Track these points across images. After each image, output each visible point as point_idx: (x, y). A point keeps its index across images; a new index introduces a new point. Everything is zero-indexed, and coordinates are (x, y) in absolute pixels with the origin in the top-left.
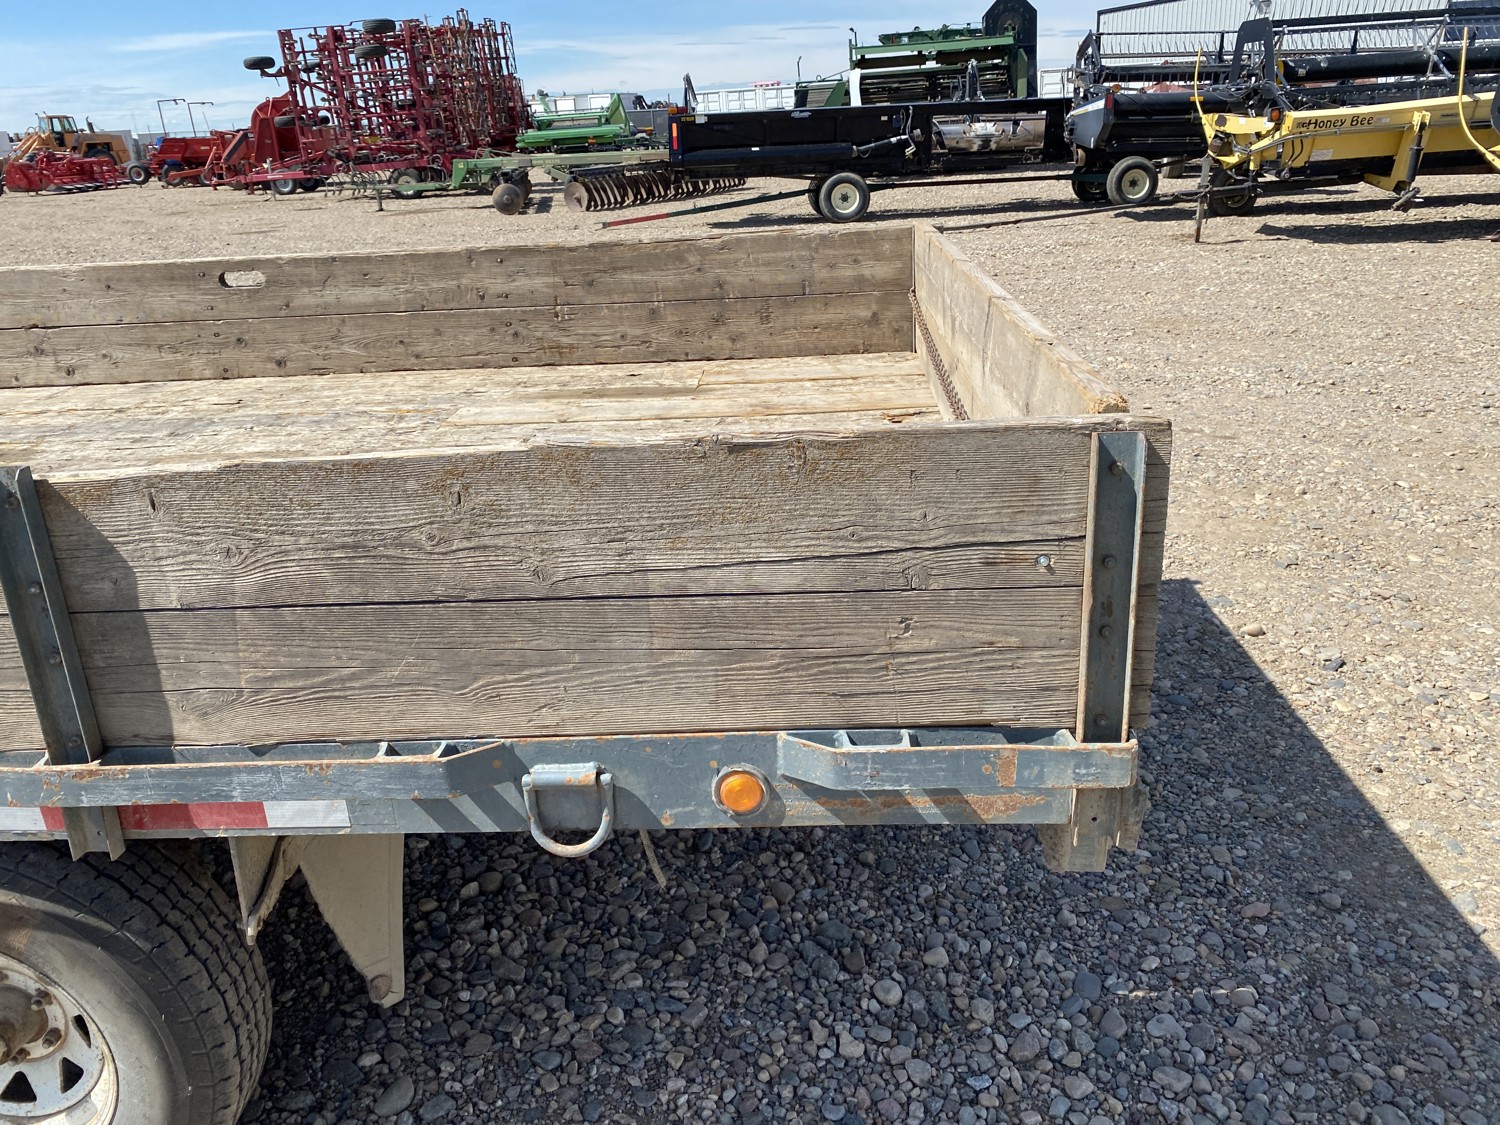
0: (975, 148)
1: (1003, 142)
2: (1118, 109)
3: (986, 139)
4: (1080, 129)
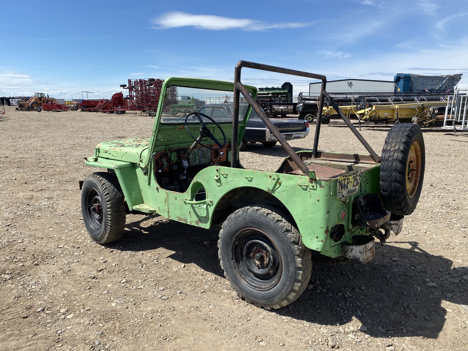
0: (280, 111)
1: (285, 110)
2: (305, 105)
3: (282, 109)
4: (299, 108)
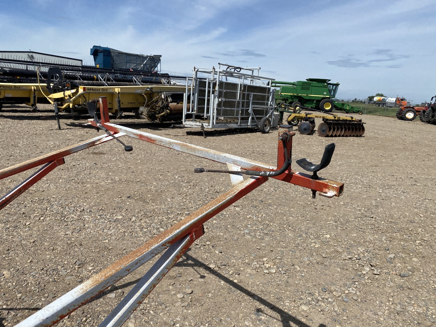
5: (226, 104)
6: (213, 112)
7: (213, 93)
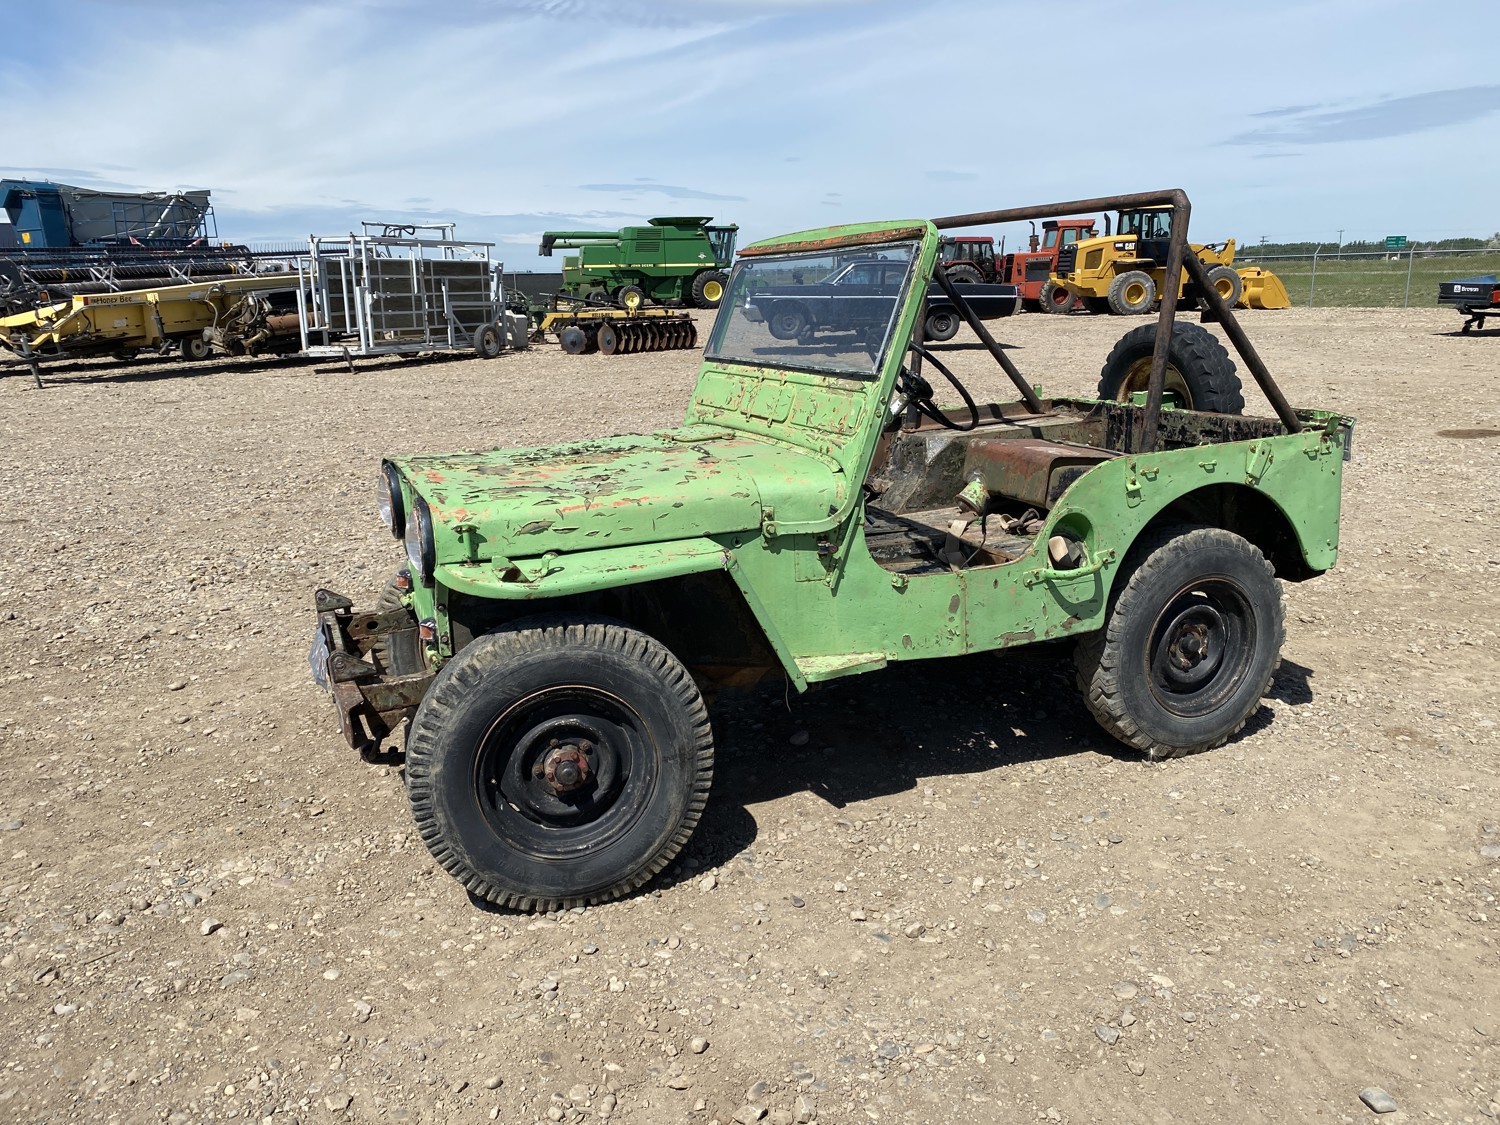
5: (390, 303)
6: (365, 324)
7: (358, 284)
